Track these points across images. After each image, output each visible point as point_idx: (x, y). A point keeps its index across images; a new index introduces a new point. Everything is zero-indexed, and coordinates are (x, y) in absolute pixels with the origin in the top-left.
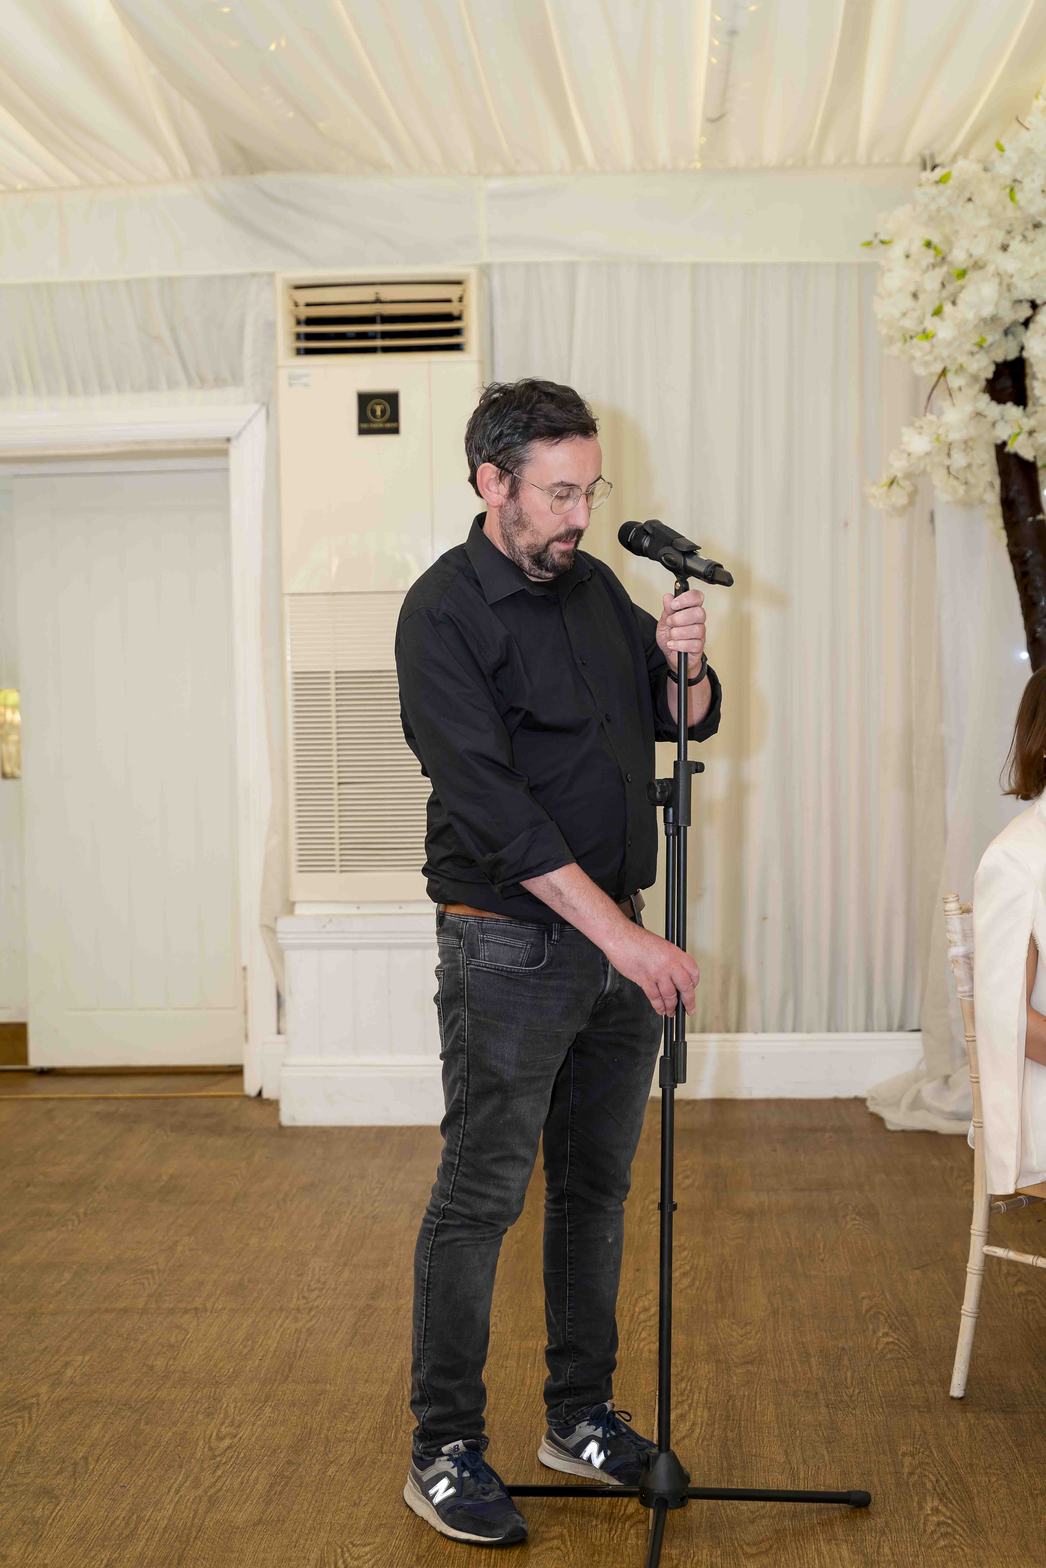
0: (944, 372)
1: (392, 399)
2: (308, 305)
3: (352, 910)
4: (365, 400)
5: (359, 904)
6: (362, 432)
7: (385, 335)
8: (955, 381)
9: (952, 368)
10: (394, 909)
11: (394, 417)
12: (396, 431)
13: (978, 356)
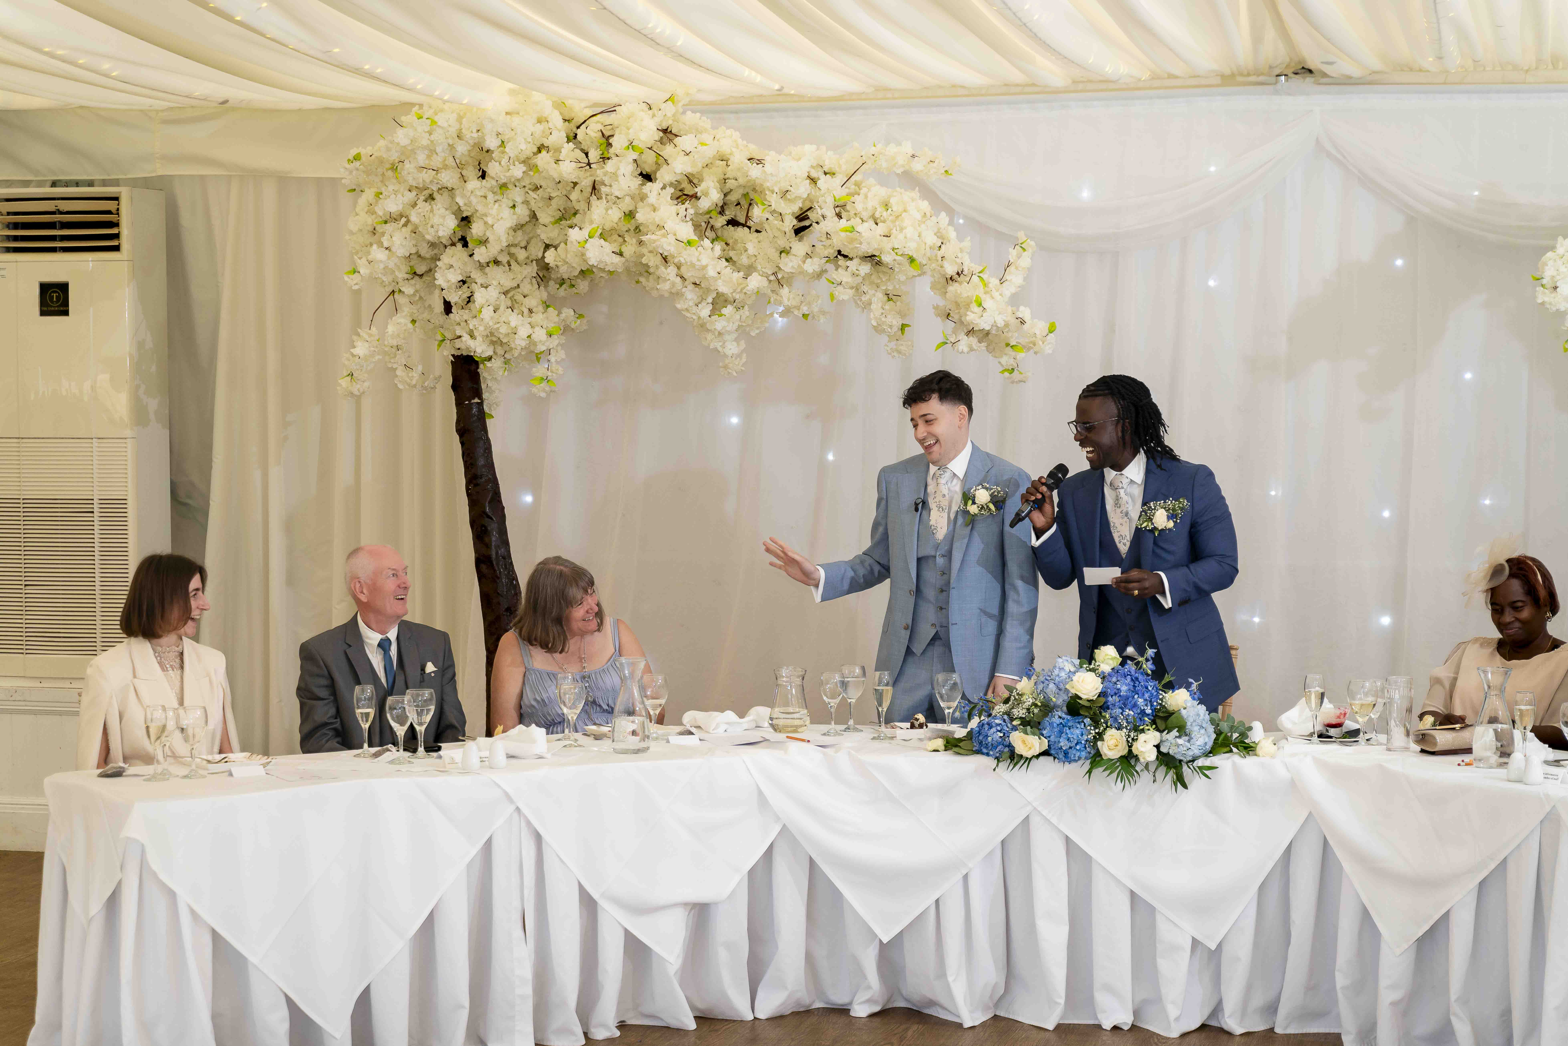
0: (393, 291)
1: (63, 288)
2: (9, 214)
3: (36, 684)
4: (46, 289)
5: (40, 679)
6: (43, 313)
7: (64, 238)
8: (400, 299)
9: (396, 290)
10: (67, 684)
11: (66, 303)
12: (66, 313)
13: (413, 282)
